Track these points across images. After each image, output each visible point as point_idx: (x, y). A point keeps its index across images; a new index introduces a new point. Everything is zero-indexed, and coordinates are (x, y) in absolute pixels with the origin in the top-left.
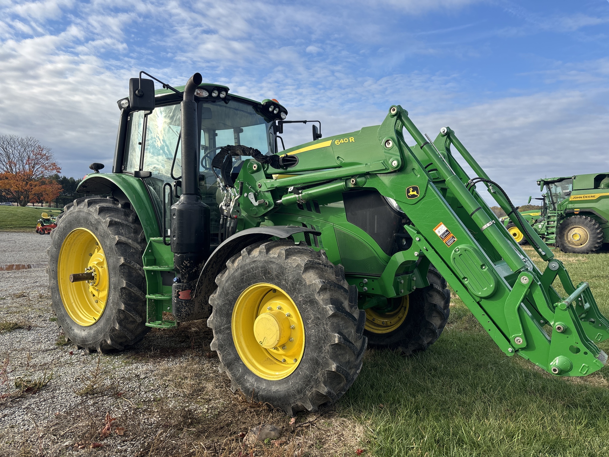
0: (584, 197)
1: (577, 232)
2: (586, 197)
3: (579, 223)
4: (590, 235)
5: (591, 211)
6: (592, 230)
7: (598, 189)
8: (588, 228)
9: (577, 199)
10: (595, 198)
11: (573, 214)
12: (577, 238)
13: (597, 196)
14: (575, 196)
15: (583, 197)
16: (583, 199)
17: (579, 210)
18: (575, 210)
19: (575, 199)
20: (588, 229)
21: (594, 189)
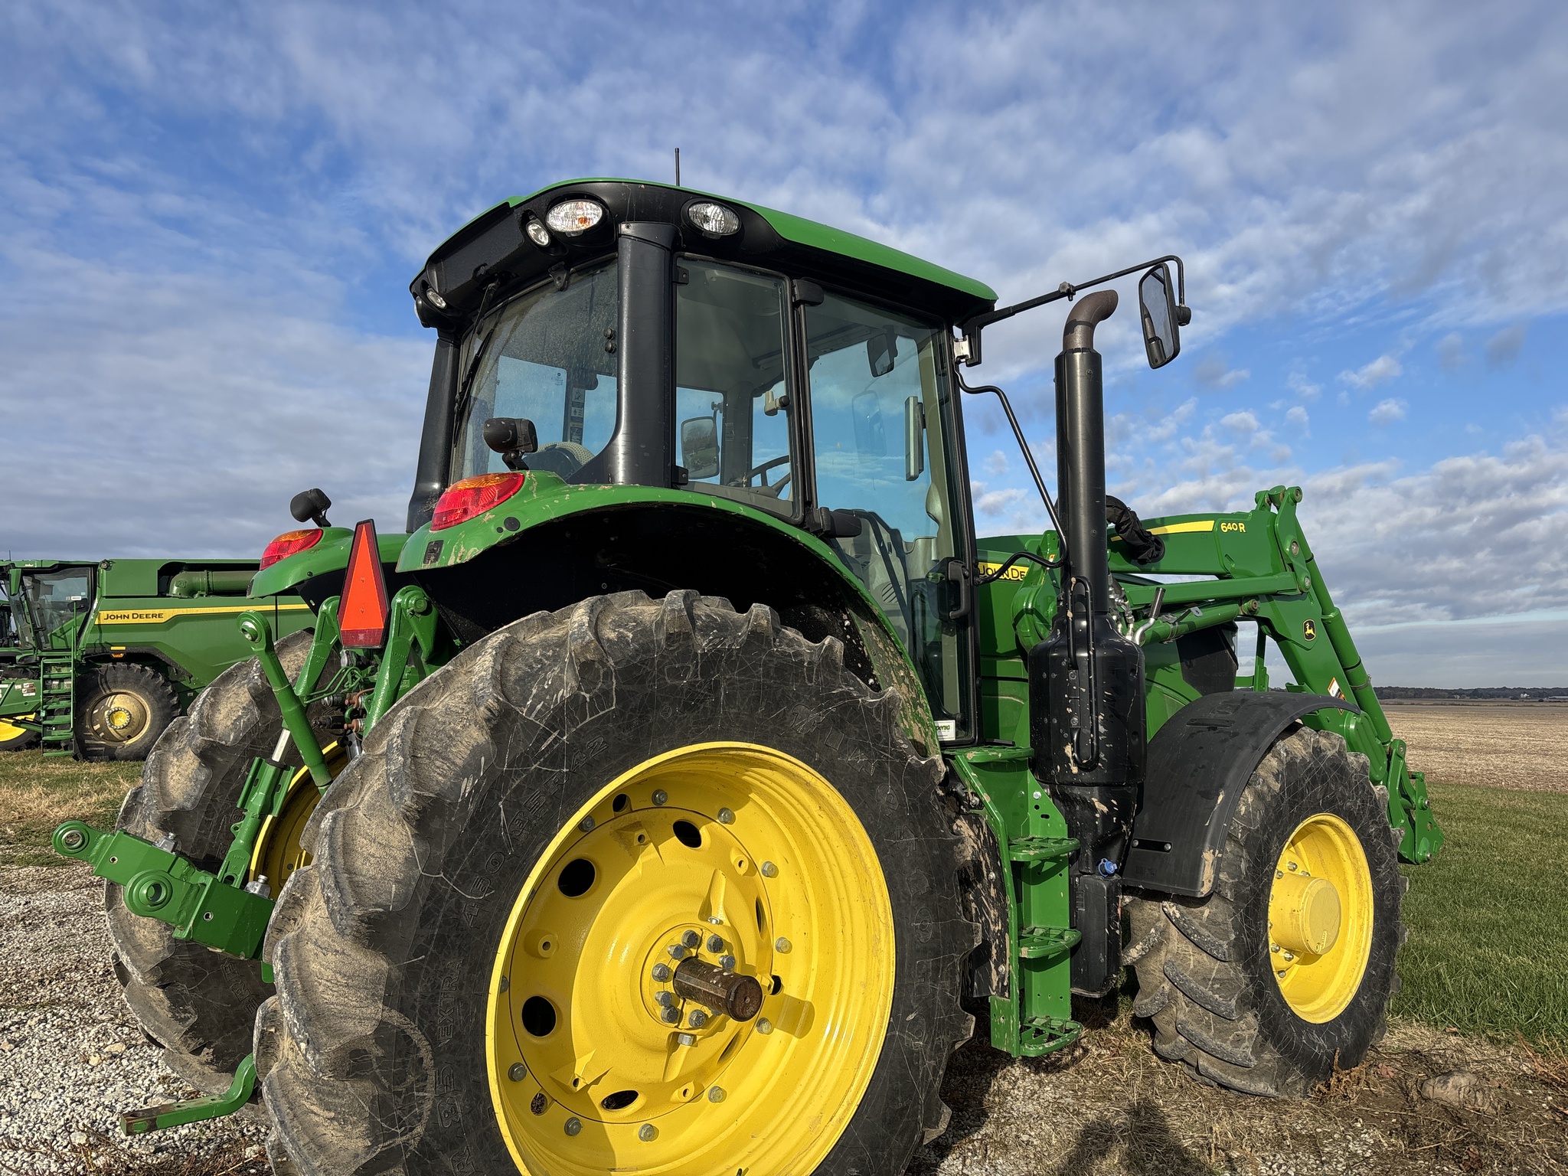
0: (135, 616)
1: (122, 706)
2: (141, 616)
3: (125, 683)
4: (153, 711)
5: (151, 652)
6: (158, 700)
7: (165, 596)
8: (150, 693)
9: (115, 621)
10: (163, 620)
11: (107, 658)
12: (121, 720)
13: (168, 614)
14: (110, 613)
15: (131, 617)
16: (131, 621)
17: (124, 648)
18: (112, 648)
19: (109, 622)
20: (150, 697)
21: (157, 597)
